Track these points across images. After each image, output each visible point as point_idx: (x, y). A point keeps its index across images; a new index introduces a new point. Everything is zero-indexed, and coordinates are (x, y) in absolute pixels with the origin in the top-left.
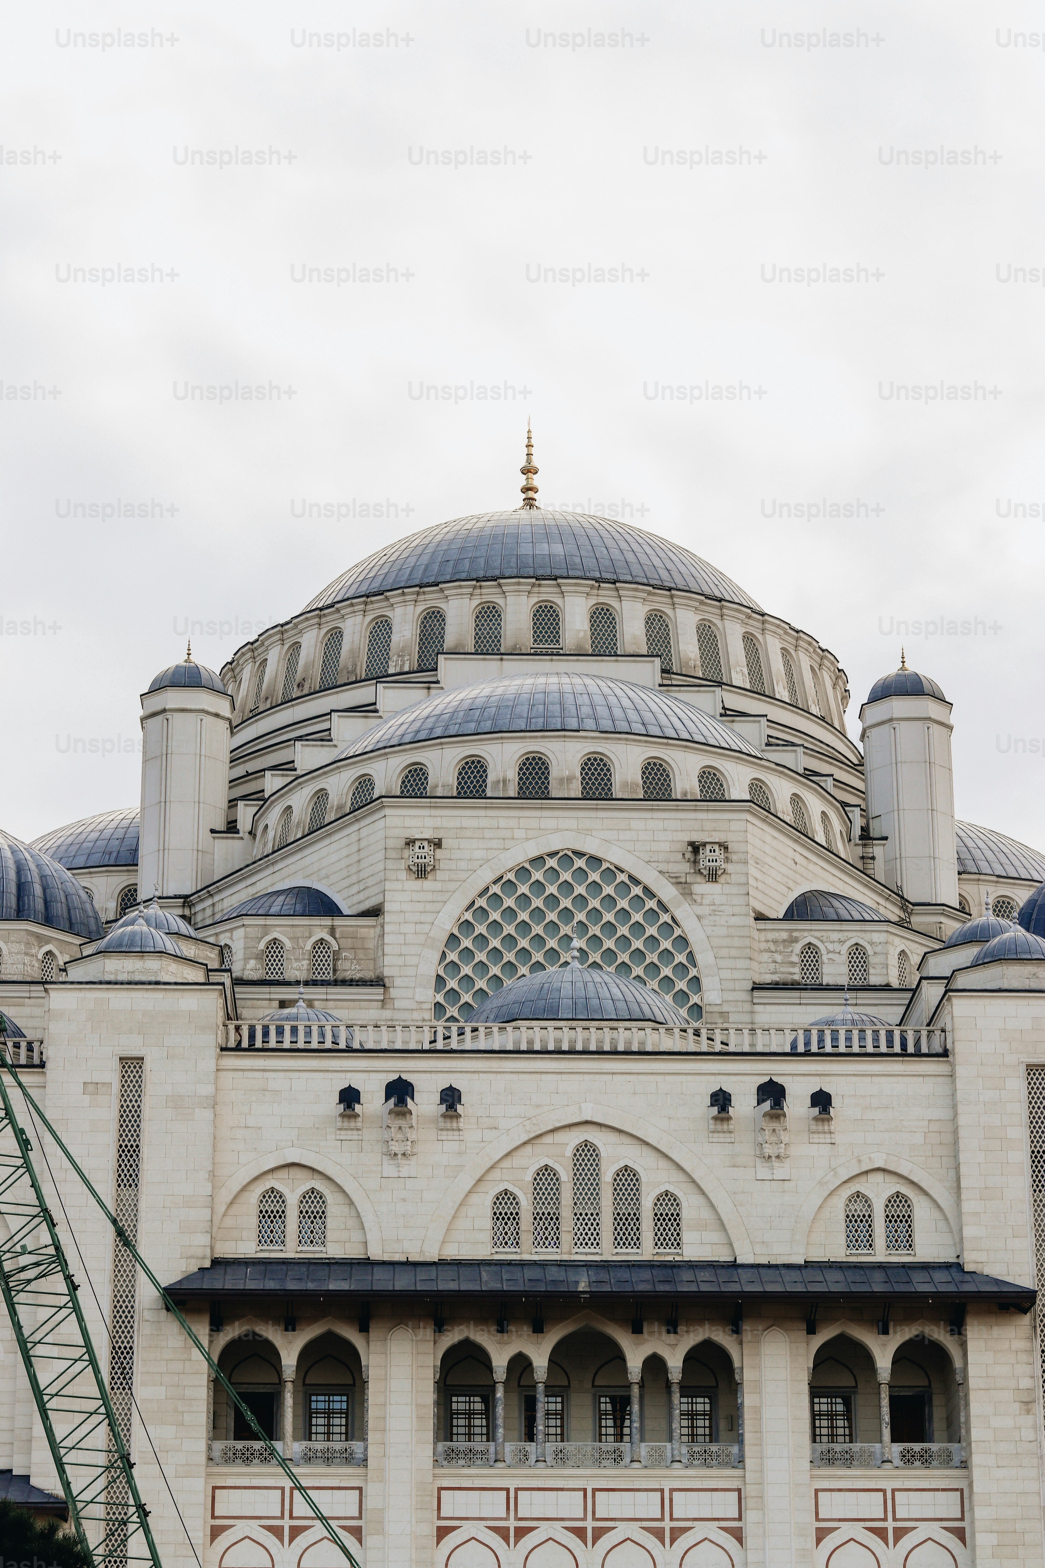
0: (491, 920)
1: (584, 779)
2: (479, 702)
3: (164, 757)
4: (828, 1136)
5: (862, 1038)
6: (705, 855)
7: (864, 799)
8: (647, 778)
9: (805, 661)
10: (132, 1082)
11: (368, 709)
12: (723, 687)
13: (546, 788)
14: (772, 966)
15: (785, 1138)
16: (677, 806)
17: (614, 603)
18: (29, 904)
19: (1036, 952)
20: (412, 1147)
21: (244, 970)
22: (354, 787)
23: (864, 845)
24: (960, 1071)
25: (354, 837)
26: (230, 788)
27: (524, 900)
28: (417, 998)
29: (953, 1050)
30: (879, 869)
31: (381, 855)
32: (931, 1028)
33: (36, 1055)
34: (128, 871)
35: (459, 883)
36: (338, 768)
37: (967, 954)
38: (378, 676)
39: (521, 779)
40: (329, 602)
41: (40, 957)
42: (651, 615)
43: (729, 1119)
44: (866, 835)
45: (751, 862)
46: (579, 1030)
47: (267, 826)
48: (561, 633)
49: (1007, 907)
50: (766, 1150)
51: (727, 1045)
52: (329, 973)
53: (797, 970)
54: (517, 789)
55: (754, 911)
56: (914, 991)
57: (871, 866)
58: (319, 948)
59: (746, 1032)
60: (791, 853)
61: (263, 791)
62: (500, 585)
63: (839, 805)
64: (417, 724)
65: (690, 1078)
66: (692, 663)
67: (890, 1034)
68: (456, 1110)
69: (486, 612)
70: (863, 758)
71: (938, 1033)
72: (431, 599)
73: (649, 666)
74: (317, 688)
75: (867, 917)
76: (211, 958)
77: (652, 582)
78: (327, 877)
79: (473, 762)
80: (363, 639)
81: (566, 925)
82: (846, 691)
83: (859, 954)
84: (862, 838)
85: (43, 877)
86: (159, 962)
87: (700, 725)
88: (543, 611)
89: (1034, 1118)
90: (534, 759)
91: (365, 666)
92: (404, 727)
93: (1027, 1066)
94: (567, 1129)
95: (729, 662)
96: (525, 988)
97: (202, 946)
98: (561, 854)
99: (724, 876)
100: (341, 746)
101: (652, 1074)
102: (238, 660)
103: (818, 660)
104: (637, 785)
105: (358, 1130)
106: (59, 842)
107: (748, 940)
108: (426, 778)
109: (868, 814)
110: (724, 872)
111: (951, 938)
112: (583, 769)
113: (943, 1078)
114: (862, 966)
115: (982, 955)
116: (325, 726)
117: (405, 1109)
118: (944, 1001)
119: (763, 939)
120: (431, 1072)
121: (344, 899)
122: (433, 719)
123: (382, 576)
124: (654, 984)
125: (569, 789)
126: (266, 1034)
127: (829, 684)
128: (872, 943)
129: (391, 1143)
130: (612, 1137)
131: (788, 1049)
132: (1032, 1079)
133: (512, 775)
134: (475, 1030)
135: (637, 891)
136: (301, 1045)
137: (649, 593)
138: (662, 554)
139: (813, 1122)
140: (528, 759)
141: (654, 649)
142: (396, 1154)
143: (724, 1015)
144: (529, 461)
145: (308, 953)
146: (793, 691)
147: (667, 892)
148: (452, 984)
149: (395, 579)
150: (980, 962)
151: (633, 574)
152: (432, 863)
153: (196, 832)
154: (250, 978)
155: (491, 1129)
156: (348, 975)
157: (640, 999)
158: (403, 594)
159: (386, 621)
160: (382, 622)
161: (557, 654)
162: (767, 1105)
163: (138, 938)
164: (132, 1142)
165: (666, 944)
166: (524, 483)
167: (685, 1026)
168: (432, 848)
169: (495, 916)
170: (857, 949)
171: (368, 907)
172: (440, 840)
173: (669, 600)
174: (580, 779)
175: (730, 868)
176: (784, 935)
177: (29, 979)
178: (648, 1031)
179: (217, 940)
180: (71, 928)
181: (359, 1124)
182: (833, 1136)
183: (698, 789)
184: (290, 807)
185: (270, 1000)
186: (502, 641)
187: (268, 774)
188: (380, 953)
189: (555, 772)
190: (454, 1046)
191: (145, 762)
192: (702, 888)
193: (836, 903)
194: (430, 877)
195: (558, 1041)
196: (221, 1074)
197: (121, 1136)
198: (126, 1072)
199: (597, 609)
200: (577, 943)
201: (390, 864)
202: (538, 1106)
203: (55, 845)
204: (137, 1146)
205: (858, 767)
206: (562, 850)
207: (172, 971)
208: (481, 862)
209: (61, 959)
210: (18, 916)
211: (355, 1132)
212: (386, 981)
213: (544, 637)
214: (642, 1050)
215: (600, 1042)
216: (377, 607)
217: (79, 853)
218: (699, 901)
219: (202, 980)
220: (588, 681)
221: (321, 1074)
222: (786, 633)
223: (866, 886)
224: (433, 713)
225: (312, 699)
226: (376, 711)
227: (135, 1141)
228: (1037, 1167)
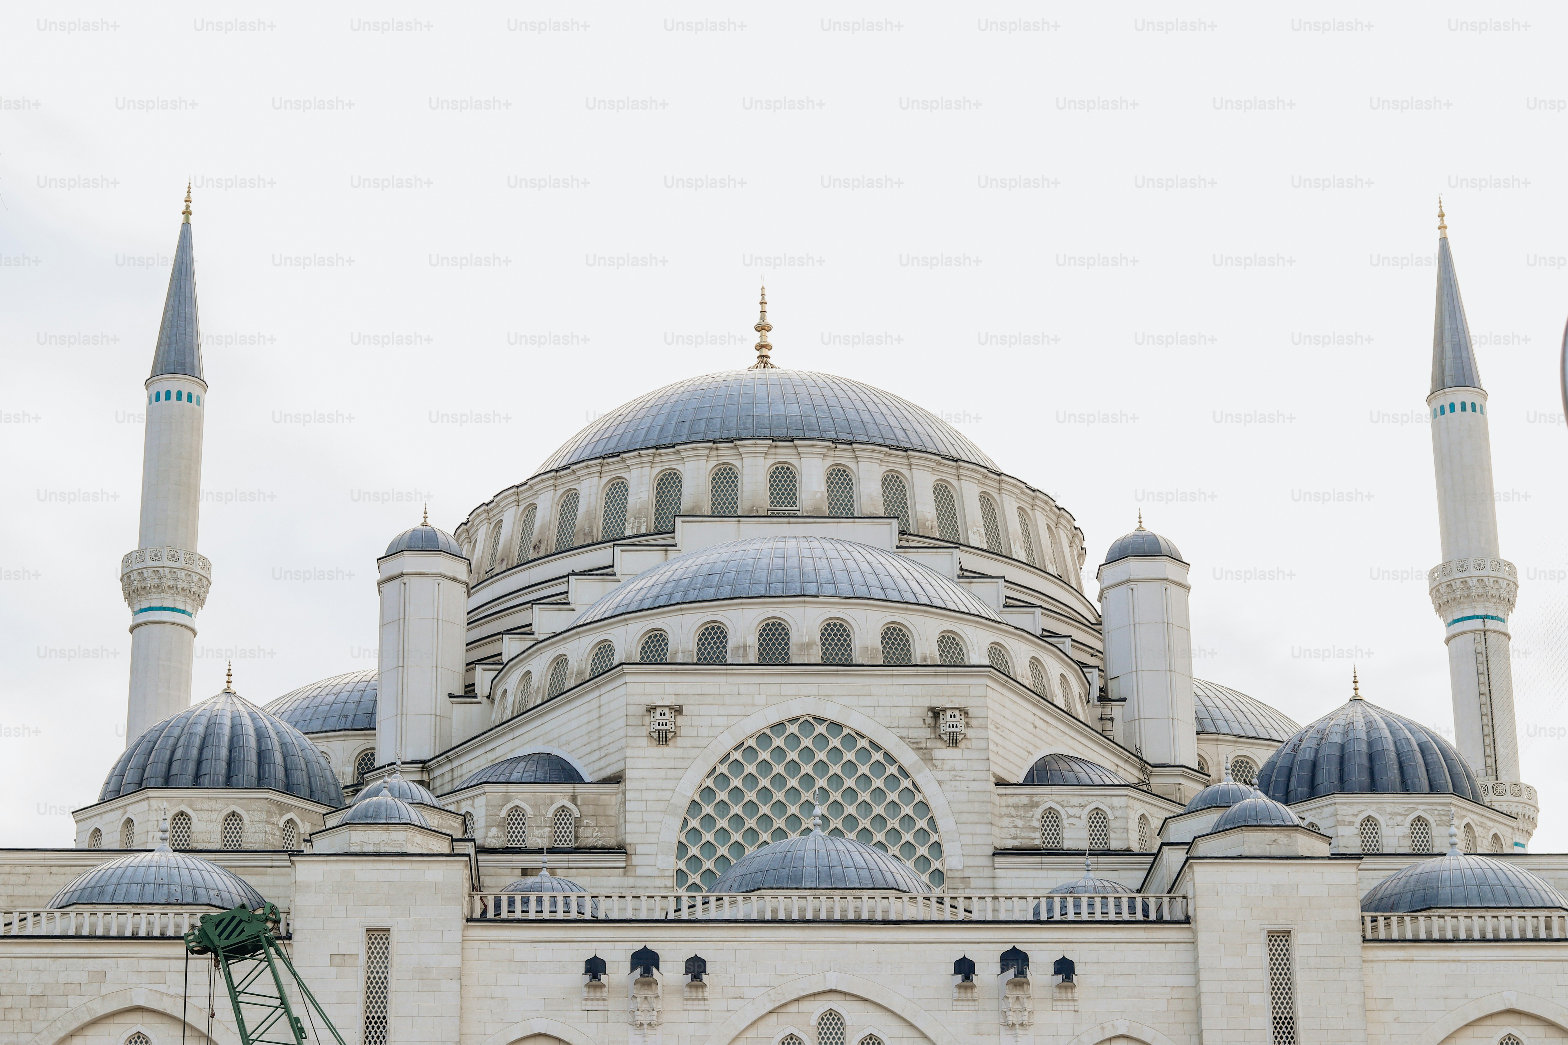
0: (732, 786)
1: (823, 644)
2: (719, 567)
3: (402, 621)
4: (1071, 1003)
5: (1104, 905)
6: (946, 720)
7: (1102, 659)
8: (887, 643)
9: (1041, 520)
10: (378, 953)
11: (605, 572)
12: (961, 547)
13: (786, 654)
14: (1013, 831)
15: (1028, 1005)
16: (917, 671)
17: (851, 464)
18: (270, 772)
19: (1276, 819)
20: (658, 1017)
21: (485, 837)
22: (594, 653)
23: (1103, 707)
24: (1202, 937)
25: (595, 704)
26: (468, 650)
27: (765, 765)
28: (659, 865)
29: (1195, 916)
30: (1118, 731)
31: (622, 722)
32: (1172, 895)
33: (282, 926)
34: (365, 735)
35: (701, 749)
36: (578, 633)
37: (1209, 820)
38: (615, 539)
39: (761, 645)
40: (564, 463)
41: (282, 825)
42: (888, 476)
43: (973, 987)
44: (1104, 697)
45: (991, 726)
46: (823, 899)
47: (505, 691)
48: (797, 494)
49: (1245, 767)
50: (1010, 1018)
51: (970, 912)
52: (570, 841)
53: (1038, 835)
54: (757, 655)
55: (995, 775)
56: (1156, 855)
57: (1110, 728)
58: (561, 815)
59: (989, 900)
60: (1031, 718)
61: (501, 654)
62: (736, 447)
63: (1077, 668)
64: (657, 589)
65: (933, 946)
66: (929, 524)
67: (1132, 901)
68: (701, 980)
69: (722, 474)
70: (1100, 616)
71: (1179, 900)
72: (667, 461)
73: (886, 528)
74: (554, 551)
75: (1108, 782)
76: (454, 827)
77: (888, 443)
78: (568, 743)
79: (713, 628)
80: (599, 501)
81: (807, 791)
82: (1082, 548)
83: (1100, 818)
84: (1100, 699)
85: (283, 745)
86: (405, 833)
87: (939, 589)
88: (780, 473)
89: (1276, 984)
90: (774, 624)
91: (601, 529)
92: (643, 592)
93: (1269, 932)
94: (812, 998)
95: (965, 522)
96: (768, 857)
97: (446, 816)
98: (802, 720)
99: (964, 741)
100: (580, 610)
101: (896, 942)
102: (473, 521)
103: (1055, 519)
104: (877, 650)
105: (604, 1000)
106: (295, 705)
107: (989, 805)
108: (666, 644)
109: (1106, 674)
110: (965, 737)
111: (1191, 804)
112: (823, 634)
113: (1185, 945)
114: (1103, 831)
115: (1223, 822)
116: (562, 588)
117: (650, 979)
118: (1186, 868)
119: (1004, 804)
120: (676, 942)
121: (585, 766)
122: (672, 584)
123: (618, 437)
124: (895, 850)
125: (809, 655)
126: (511, 903)
127: (1065, 542)
128: (1112, 808)
129: (637, 1013)
130: (857, 1006)
131: (1031, 917)
132: (1273, 945)
133: (753, 641)
134: (719, 899)
135: (878, 756)
136: (546, 915)
137: (886, 454)
138: (898, 414)
139: (1057, 990)
140: (767, 625)
141: (891, 510)
142: (641, 1024)
143: (965, 880)
144: (763, 319)
145: (549, 820)
146: (1029, 551)
147: (908, 757)
148: (694, 850)
149: (630, 440)
150: (1221, 829)
151: (870, 434)
152: (673, 730)
153: (434, 697)
154: (492, 846)
155: (736, 998)
156: (590, 842)
157: (883, 867)
158: (640, 456)
159: (623, 483)
160: (618, 483)
161: (794, 516)
162: (1010, 973)
163: (383, 809)
164: (379, 1014)
165: (907, 810)
166: (759, 340)
167: (928, 894)
168: (673, 715)
169: (736, 782)
170: (1097, 814)
171: (609, 774)
172: (681, 706)
173: (905, 461)
174: (820, 644)
175: (970, 733)
176: (1025, 800)
177: (270, 848)
178: (892, 899)
179: (458, 808)
180: (312, 796)
181: (605, 995)
182: (1076, 1003)
183: (938, 654)
184: (529, 672)
185: (512, 867)
186: (739, 502)
187: (506, 637)
188: (622, 821)
189: (795, 638)
190: (699, 915)
191: (382, 626)
192: (943, 753)
193: (1076, 767)
194: (671, 743)
195: (803, 910)
196: (466, 945)
197: (368, 1007)
198: (373, 943)
199: (834, 470)
200: (819, 810)
201: (631, 731)
202: (783, 975)
203: (290, 708)
204: (384, 1018)
205: (1096, 626)
206: (803, 716)
207: (417, 842)
208: (721, 729)
209: (305, 828)
210: (259, 784)
211: (601, 1003)
212: (628, 848)
213: (781, 498)
214: (886, 918)
215: (844, 910)
216: (614, 469)
217: (315, 717)
218: (939, 766)
219: (447, 852)
220: (827, 545)
221: (567, 944)
222: (1023, 492)
223: (1105, 748)
224: (672, 578)
225: (549, 561)
226: (614, 574)
227: (382, 1012)
228: (1279, 1033)
